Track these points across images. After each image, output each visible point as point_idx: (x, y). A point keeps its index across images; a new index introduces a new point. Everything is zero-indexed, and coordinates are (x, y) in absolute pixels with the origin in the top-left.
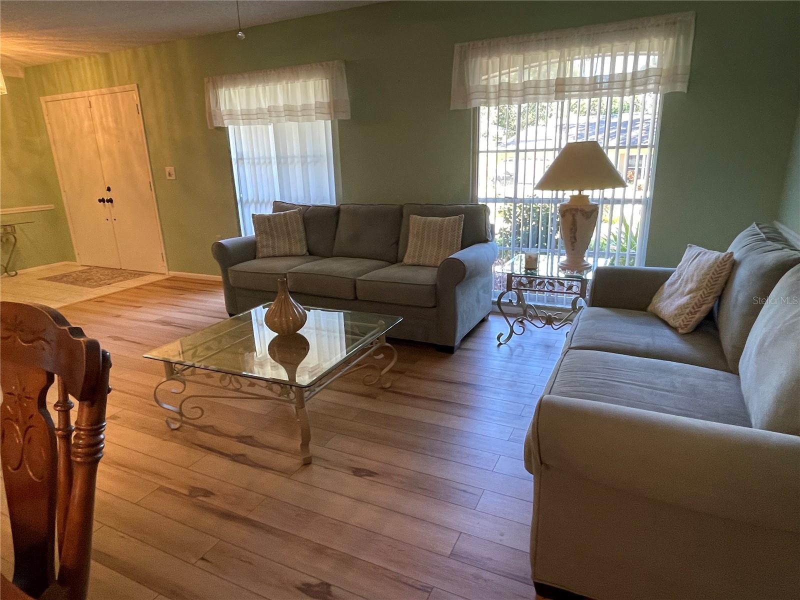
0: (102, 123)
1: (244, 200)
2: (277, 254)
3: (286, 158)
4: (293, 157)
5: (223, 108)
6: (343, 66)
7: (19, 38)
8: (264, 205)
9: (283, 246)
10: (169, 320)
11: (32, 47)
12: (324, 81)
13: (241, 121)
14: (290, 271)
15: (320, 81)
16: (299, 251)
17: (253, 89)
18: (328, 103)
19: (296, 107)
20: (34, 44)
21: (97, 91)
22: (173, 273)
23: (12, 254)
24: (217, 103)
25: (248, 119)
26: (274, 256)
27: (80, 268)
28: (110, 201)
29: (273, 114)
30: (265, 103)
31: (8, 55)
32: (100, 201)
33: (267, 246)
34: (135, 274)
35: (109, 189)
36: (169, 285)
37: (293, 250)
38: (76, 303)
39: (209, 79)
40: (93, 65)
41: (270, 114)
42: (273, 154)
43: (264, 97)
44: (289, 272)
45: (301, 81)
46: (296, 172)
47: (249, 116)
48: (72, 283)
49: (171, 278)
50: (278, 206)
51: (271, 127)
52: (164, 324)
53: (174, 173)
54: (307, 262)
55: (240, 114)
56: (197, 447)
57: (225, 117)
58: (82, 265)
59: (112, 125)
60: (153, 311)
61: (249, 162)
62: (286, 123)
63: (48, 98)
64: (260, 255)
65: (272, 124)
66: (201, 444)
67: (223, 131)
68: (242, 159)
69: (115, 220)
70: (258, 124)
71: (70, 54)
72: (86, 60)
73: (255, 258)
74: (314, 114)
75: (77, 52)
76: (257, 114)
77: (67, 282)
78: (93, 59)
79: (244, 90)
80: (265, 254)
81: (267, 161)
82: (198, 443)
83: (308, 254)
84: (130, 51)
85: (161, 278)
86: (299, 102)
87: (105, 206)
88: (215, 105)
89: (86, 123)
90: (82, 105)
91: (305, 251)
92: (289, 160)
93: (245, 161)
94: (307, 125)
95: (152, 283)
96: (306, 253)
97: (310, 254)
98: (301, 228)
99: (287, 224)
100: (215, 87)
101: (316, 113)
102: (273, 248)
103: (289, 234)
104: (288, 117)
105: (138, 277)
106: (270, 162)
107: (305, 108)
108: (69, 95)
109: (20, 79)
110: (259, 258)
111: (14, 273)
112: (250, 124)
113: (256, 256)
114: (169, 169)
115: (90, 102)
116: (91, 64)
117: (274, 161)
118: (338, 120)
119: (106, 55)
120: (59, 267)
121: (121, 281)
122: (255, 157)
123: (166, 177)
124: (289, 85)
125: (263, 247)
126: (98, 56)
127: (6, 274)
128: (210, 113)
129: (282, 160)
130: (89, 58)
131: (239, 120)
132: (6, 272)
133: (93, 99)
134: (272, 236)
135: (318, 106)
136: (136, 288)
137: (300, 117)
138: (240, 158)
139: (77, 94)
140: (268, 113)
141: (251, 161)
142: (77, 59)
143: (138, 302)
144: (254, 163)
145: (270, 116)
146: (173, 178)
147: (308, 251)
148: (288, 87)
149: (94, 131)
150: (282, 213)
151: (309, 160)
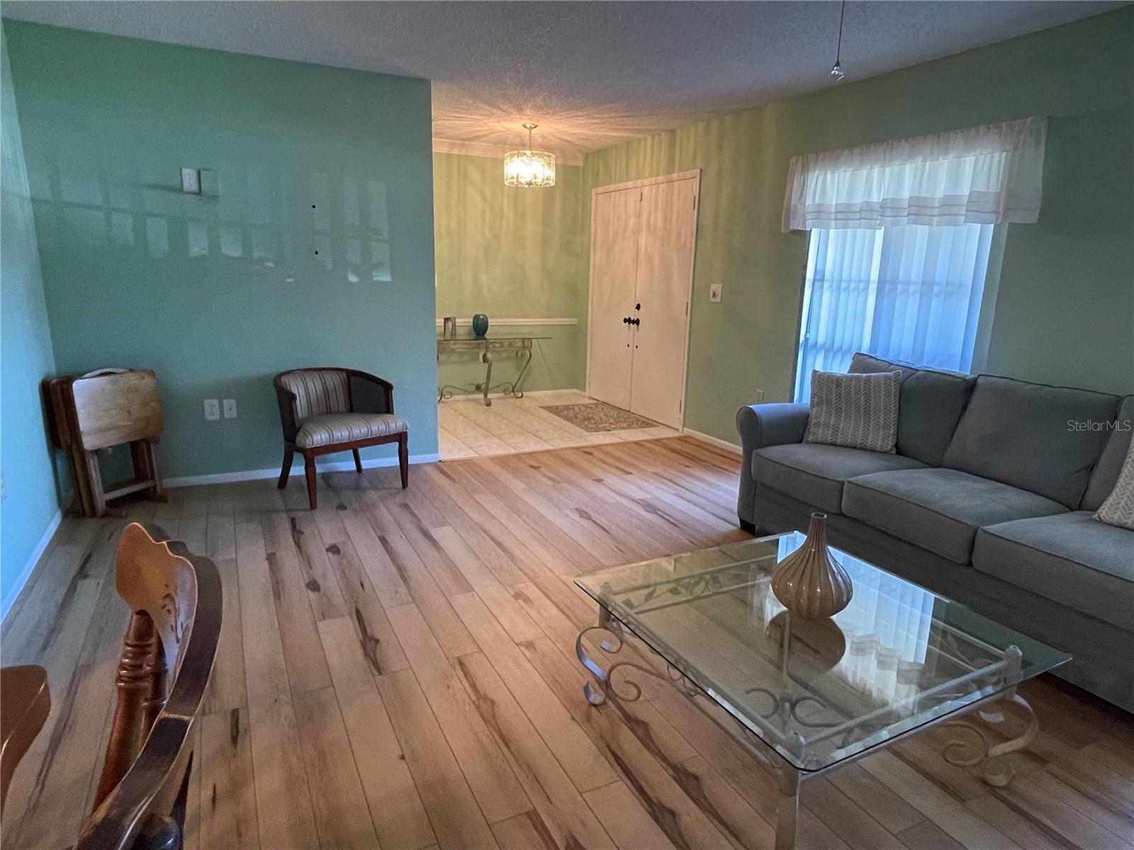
0: (649, 222)
1: (811, 341)
2: (839, 442)
3: (895, 283)
4: (908, 283)
5: (809, 202)
6: (1044, 124)
7: (580, 118)
8: (840, 355)
9: (851, 430)
10: (658, 504)
11: (593, 127)
12: (997, 156)
13: (833, 222)
14: (852, 479)
15: (989, 156)
16: (879, 445)
17: (863, 173)
18: (996, 194)
19: (933, 199)
20: (595, 124)
21: (653, 180)
22: (688, 431)
23: (523, 371)
24: (802, 194)
25: (844, 220)
26: (834, 444)
27: (587, 401)
28: (637, 322)
29: (889, 212)
30: (880, 192)
31: (569, 139)
32: (625, 321)
33: (826, 426)
34: (643, 422)
35: (638, 307)
36: (679, 447)
37: (870, 438)
38: (562, 449)
39: (798, 159)
40: (655, 147)
41: (882, 212)
42: (874, 275)
43: (880, 185)
44: (850, 482)
45: (951, 156)
46: (908, 310)
47: (846, 215)
48: (570, 420)
49: (683, 437)
50: (862, 363)
51: (880, 234)
52: (649, 509)
53: (720, 295)
54: (888, 469)
55: (833, 210)
56: (609, 754)
57: (809, 216)
58: (590, 398)
59: (660, 223)
60: (644, 484)
61: (831, 286)
62: (907, 227)
63: (600, 190)
64: (810, 438)
65: (883, 228)
66: (618, 753)
67: (804, 236)
68: (822, 280)
69: (637, 347)
70: (859, 228)
71: (633, 133)
72: (649, 138)
73: (800, 441)
74: (965, 213)
75: (637, 131)
76: (861, 211)
77: (565, 418)
78: (656, 139)
79: (848, 174)
80: (820, 437)
81: (862, 286)
82: (614, 749)
83: (894, 451)
84: (701, 125)
85: (672, 434)
86: (940, 192)
87: (629, 327)
88: (798, 197)
89: (632, 221)
90: (633, 197)
91: (890, 443)
92: (900, 288)
93: (826, 284)
94: (946, 232)
95: (657, 440)
96: (891, 450)
97: (899, 452)
98: (893, 407)
99: (867, 395)
100: (805, 169)
101: (967, 211)
102: (836, 430)
103: (867, 412)
104: (913, 216)
105: (644, 427)
106: (866, 289)
107: (949, 203)
108: (621, 186)
109: (577, 167)
110: (807, 443)
111: (520, 395)
112: (846, 227)
113: (803, 437)
114: (715, 287)
115: (642, 194)
116: (653, 144)
117: (873, 287)
118: (1010, 223)
119: (672, 132)
120: (567, 396)
121: (623, 428)
122: (843, 277)
123: (709, 299)
124: (928, 164)
125: (818, 425)
126: (663, 134)
127: (512, 394)
128: (788, 210)
129: (886, 285)
130: (654, 136)
131: (831, 220)
132: (513, 392)
133: (646, 191)
134: (839, 410)
135: (975, 199)
136: (636, 443)
137: (936, 218)
138: (819, 278)
139: (630, 184)
140: (880, 210)
141: (834, 284)
142: (639, 140)
143: (629, 464)
144: (839, 288)
145: (881, 216)
146: (718, 299)
147: (896, 446)
148: (924, 166)
149: (637, 232)
150: (864, 375)
151: (936, 289)
